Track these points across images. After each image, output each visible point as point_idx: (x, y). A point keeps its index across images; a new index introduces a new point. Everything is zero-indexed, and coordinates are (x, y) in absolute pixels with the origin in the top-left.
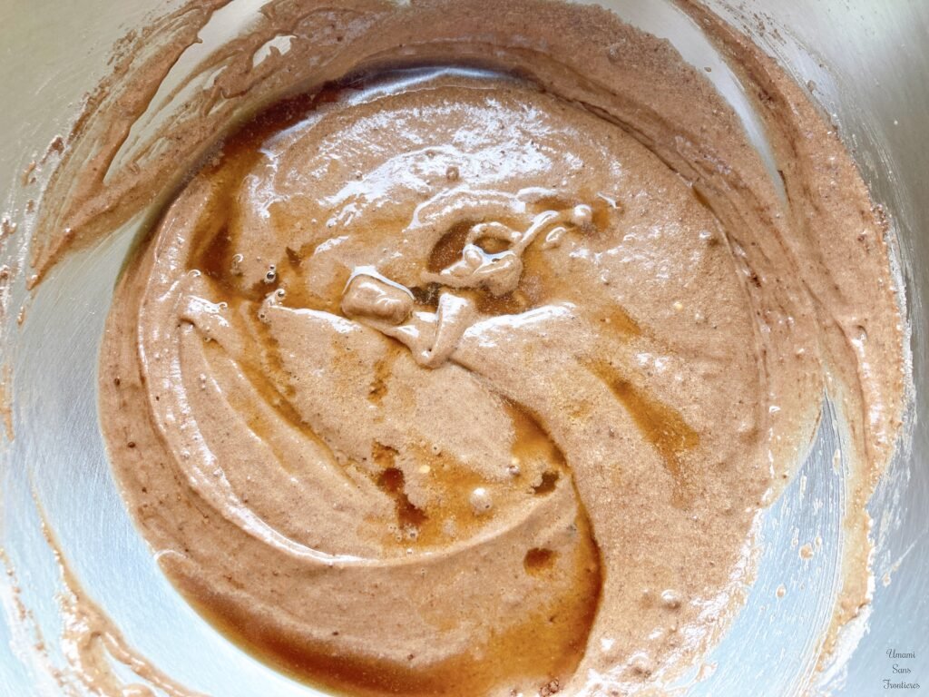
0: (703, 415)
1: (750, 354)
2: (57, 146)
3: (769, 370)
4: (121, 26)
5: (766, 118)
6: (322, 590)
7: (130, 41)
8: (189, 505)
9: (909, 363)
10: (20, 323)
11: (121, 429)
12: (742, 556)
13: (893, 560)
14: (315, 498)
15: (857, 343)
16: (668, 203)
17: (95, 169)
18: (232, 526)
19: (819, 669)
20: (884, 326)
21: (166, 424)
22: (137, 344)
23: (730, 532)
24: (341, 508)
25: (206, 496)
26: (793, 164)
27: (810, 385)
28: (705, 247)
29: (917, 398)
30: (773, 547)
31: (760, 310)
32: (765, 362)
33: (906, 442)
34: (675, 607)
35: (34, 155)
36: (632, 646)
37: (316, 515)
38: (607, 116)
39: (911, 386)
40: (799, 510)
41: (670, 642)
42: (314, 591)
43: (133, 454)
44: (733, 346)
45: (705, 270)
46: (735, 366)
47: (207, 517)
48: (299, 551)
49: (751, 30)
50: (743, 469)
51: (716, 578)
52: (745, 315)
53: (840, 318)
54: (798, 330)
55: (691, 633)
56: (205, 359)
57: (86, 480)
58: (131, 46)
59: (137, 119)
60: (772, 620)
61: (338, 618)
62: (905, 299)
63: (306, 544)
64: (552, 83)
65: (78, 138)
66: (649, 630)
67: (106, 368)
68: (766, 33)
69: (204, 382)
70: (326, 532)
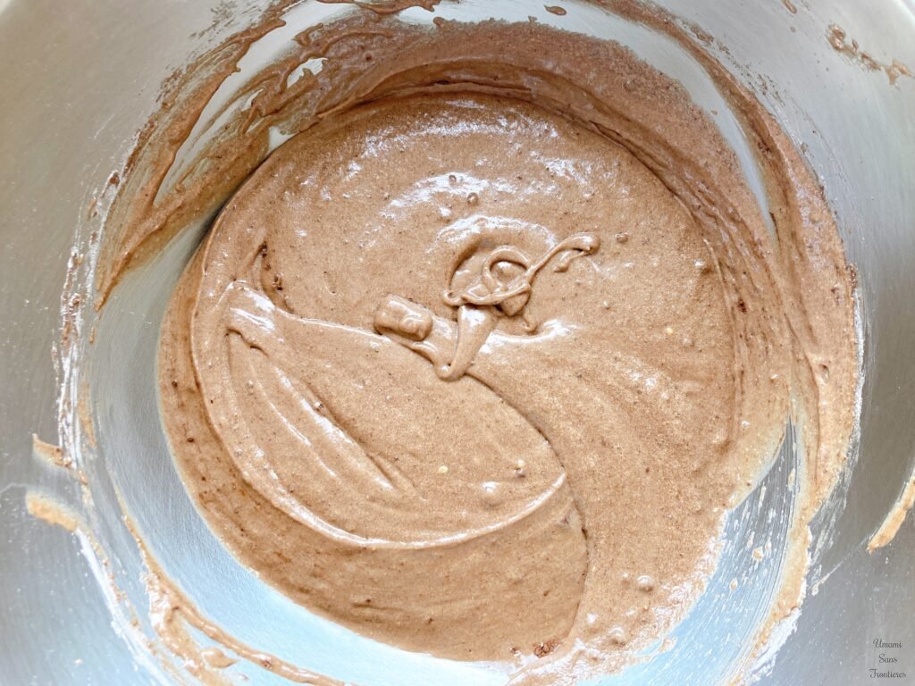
0: (683, 429)
1: (729, 374)
2: (114, 181)
3: (745, 388)
4: (167, 68)
5: (763, 165)
6: (357, 566)
7: (176, 79)
8: (243, 494)
9: (859, 407)
10: (91, 342)
11: (181, 425)
12: (707, 549)
13: (823, 574)
14: (349, 489)
15: (820, 380)
16: (668, 232)
17: (147, 195)
18: (280, 513)
19: (754, 656)
20: (843, 371)
21: (220, 425)
22: (190, 352)
23: (698, 529)
24: (373, 500)
25: (258, 487)
26: (784, 210)
27: (777, 407)
28: (698, 275)
29: (861, 439)
30: (732, 544)
31: (742, 333)
32: (742, 382)
33: (846, 475)
34: (649, 590)
35: (95, 192)
36: (612, 620)
37: (351, 505)
38: (619, 139)
39: (857, 427)
40: (756, 515)
41: (643, 620)
42: (350, 566)
43: (192, 448)
44: (715, 368)
45: (696, 298)
46: (715, 385)
47: (259, 504)
48: (338, 534)
49: (756, 87)
50: (714, 475)
51: (683, 568)
52: (728, 339)
53: (810, 355)
54: (776, 357)
55: (659, 611)
56: (252, 367)
57: (154, 472)
58: (177, 83)
59: (181, 144)
60: (724, 608)
61: (370, 588)
62: (863, 351)
63: (344, 528)
64: (569, 105)
65: (132, 170)
66: (626, 608)
67: (164, 372)
68: (768, 93)
69: (252, 387)
70: (360, 518)
